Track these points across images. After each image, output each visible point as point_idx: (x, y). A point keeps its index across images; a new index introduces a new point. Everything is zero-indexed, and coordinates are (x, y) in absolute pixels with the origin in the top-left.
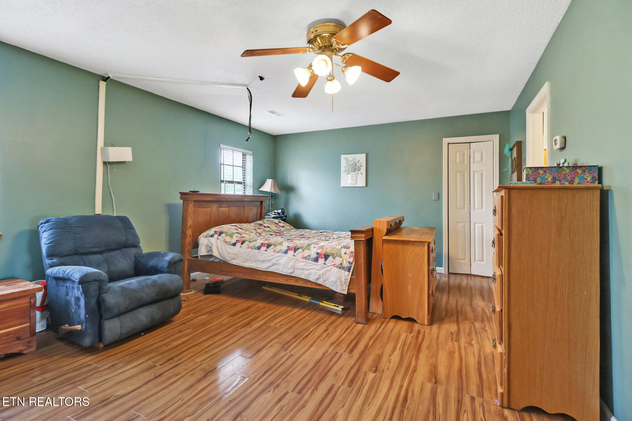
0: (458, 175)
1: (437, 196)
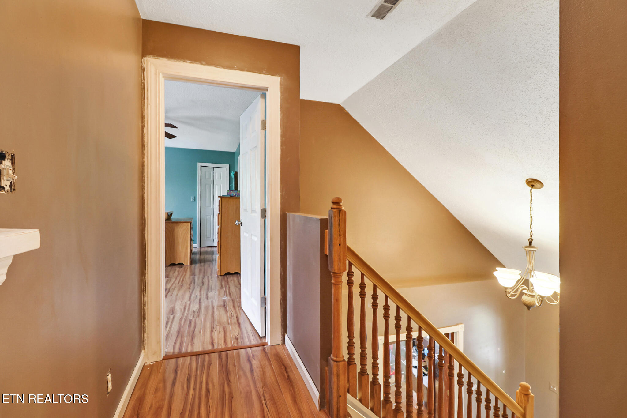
0: (207, 186)
1: (194, 198)
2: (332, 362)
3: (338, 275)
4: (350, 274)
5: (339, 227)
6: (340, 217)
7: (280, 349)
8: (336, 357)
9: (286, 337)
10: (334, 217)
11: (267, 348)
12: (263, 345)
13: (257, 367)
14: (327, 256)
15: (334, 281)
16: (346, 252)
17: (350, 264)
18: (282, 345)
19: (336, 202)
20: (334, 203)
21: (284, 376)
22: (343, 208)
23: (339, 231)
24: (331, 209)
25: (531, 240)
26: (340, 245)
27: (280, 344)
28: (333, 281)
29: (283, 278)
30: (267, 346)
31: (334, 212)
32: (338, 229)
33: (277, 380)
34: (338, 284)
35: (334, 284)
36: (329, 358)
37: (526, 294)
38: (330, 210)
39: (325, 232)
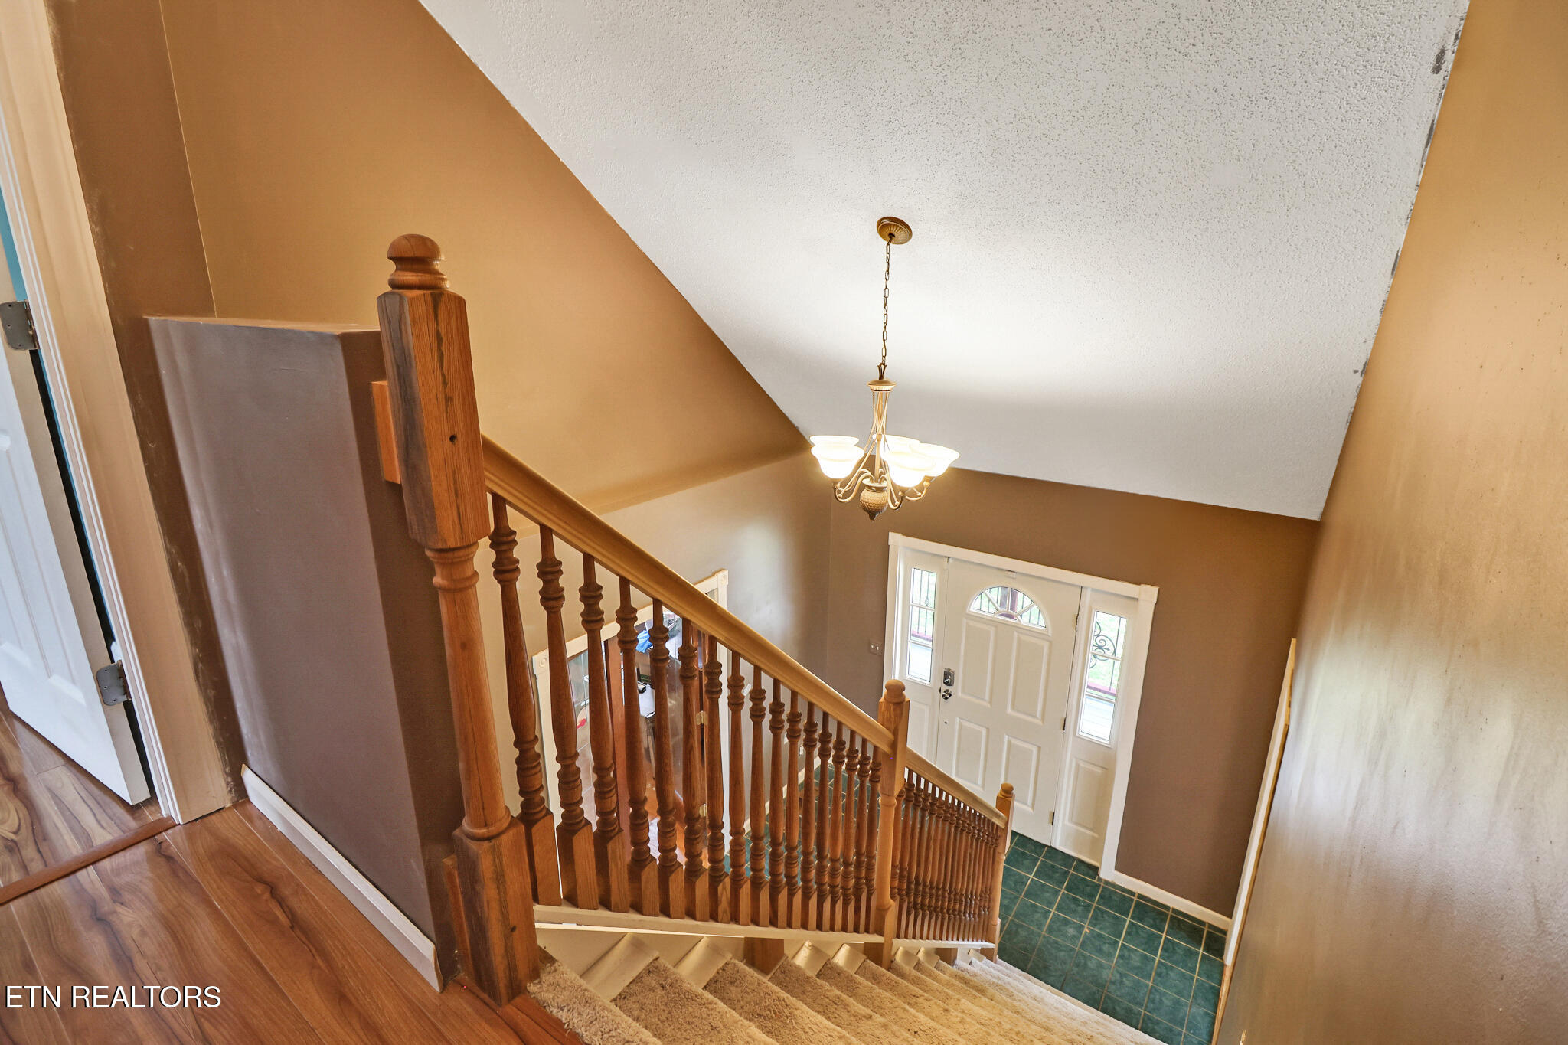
2: (473, 846)
3: (456, 556)
4: (503, 540)
5: (441, 367)
6: (442, 325)
7: (229, 827)
8: (486, 825)
9: (248, 777)
10: (413, 327)
11: (173, 839)
12: (152, 833)
13: (143, 933)
14: (395, 488)
15: (443, 578)
16: (484, 464)
17: (499, 503)
18: (235, 805)
19: (411, 254)
20: (401, 260)
21: (274, 921)
22: (448, 285)
23: (445, 384)
24: (390, 289)
25: (883, 366)
26: (453, 438)
27: (229, 805)
28: (437, 580)
29: (187, 580)
30: (170, 831)
31: (411, 300)
32: (439, 372)
33: (246, 949)
34: (462, 587)
35: (445, 590)
36: (457, 832)
37: (870, 487)
38: (386, 294)
39: (375, 390)
